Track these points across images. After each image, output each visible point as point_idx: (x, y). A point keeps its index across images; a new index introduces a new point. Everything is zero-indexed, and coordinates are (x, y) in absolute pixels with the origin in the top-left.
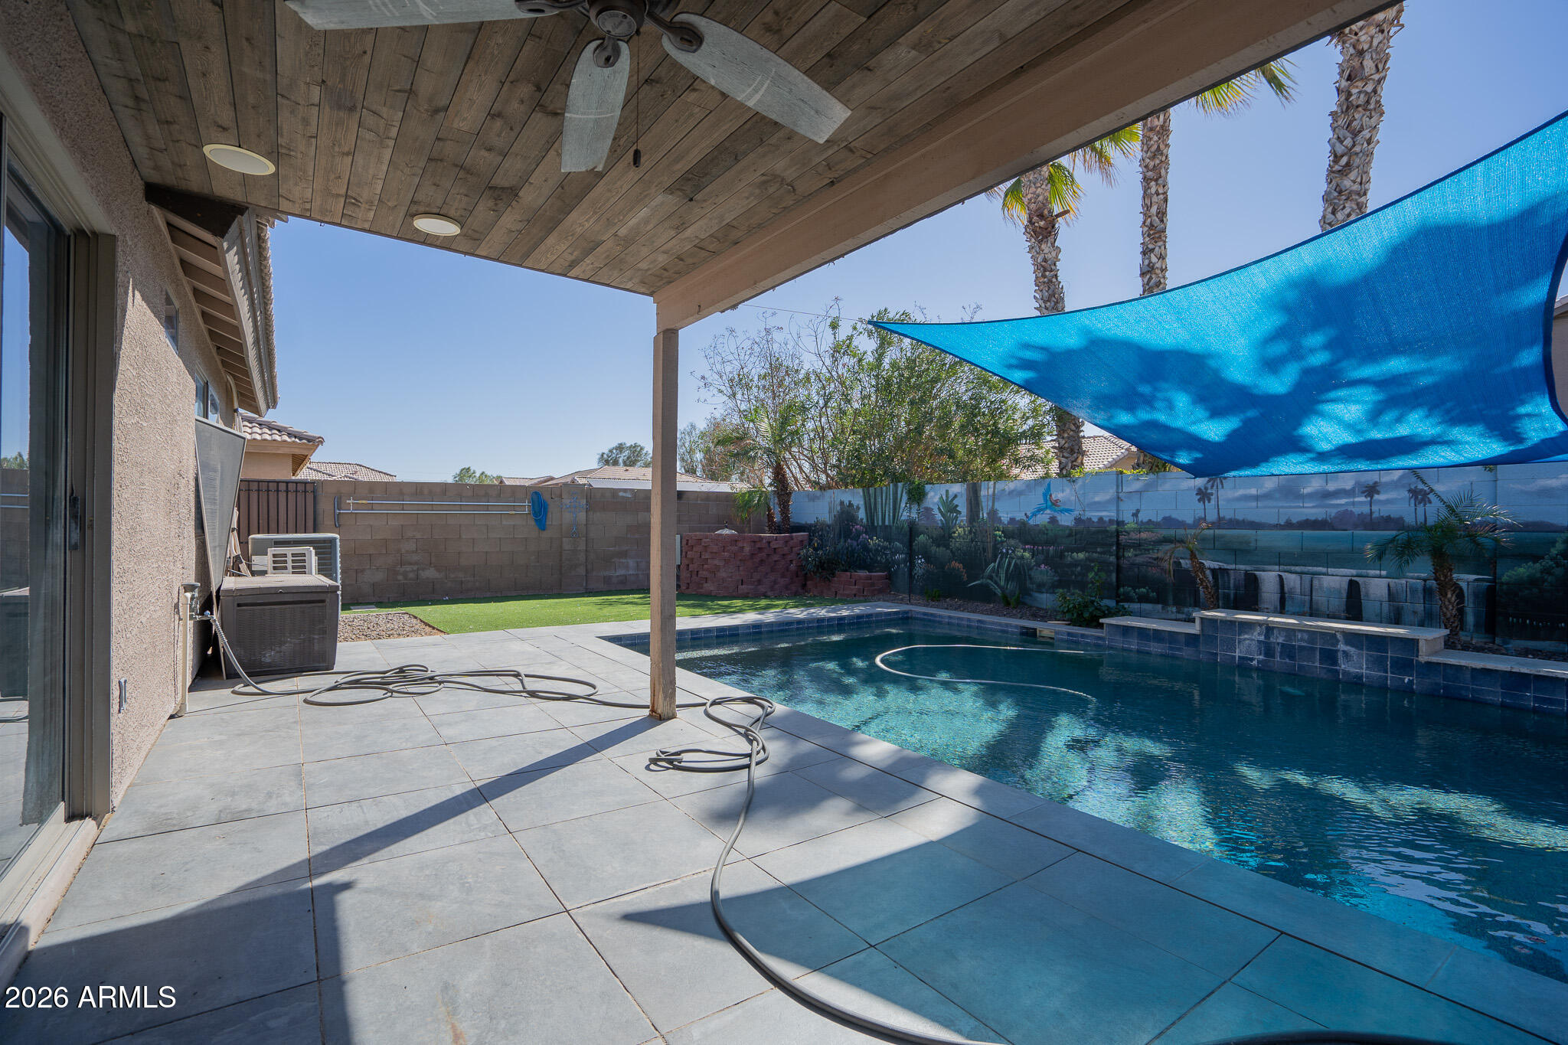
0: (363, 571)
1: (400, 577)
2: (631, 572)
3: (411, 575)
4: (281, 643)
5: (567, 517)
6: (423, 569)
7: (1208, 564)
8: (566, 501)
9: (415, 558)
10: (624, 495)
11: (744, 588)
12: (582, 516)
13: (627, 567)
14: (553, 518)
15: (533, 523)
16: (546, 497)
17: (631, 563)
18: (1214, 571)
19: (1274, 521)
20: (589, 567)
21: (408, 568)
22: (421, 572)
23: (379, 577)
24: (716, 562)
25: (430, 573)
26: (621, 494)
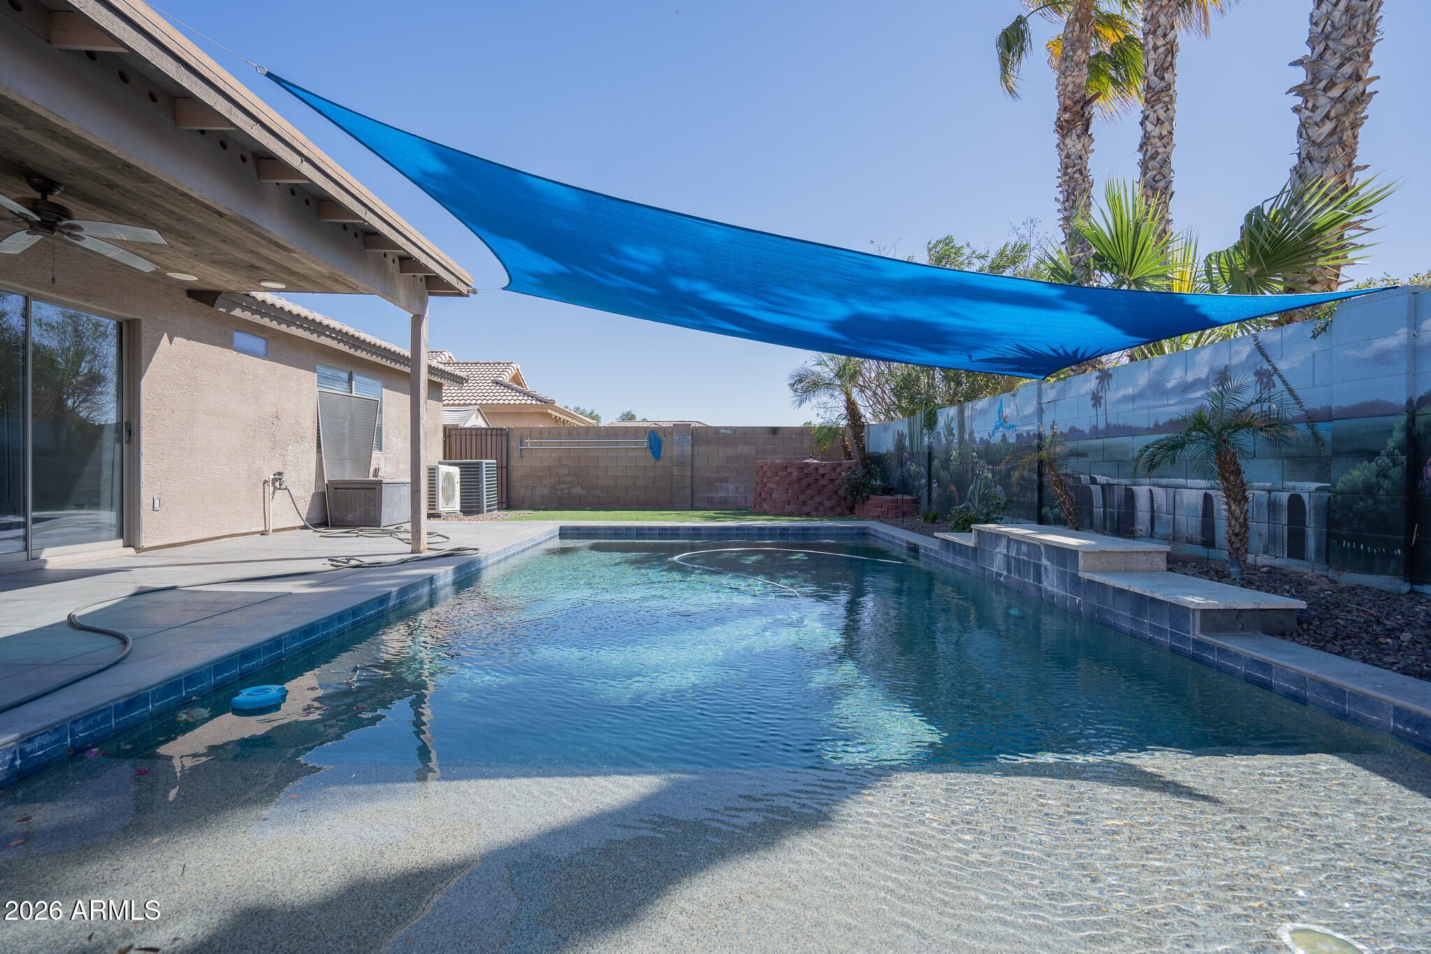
0: (536, 487)
1: (559, 493)
2: (730, 495)
3: (566, 491)
4: (355, 511)
5: (677, 450)
6: (573, 487)
7: (1101, 479)
8: (676, 438)
9: (568, 479)
10: (725, 431)
11: (788, 508)
12: (688, 449)
13: (727, 490)
14: (666, 451)
15: (651, 454)
16: (661, 435)
17: (731, 487)
18: (1103, 486)
19: (1145, 426)
20: (695, 489)
21: (564, 486)
22: (572, 489)
23: (546, 491)
24: (771, 485)
25: (578, 490)
26: (722, 431)
